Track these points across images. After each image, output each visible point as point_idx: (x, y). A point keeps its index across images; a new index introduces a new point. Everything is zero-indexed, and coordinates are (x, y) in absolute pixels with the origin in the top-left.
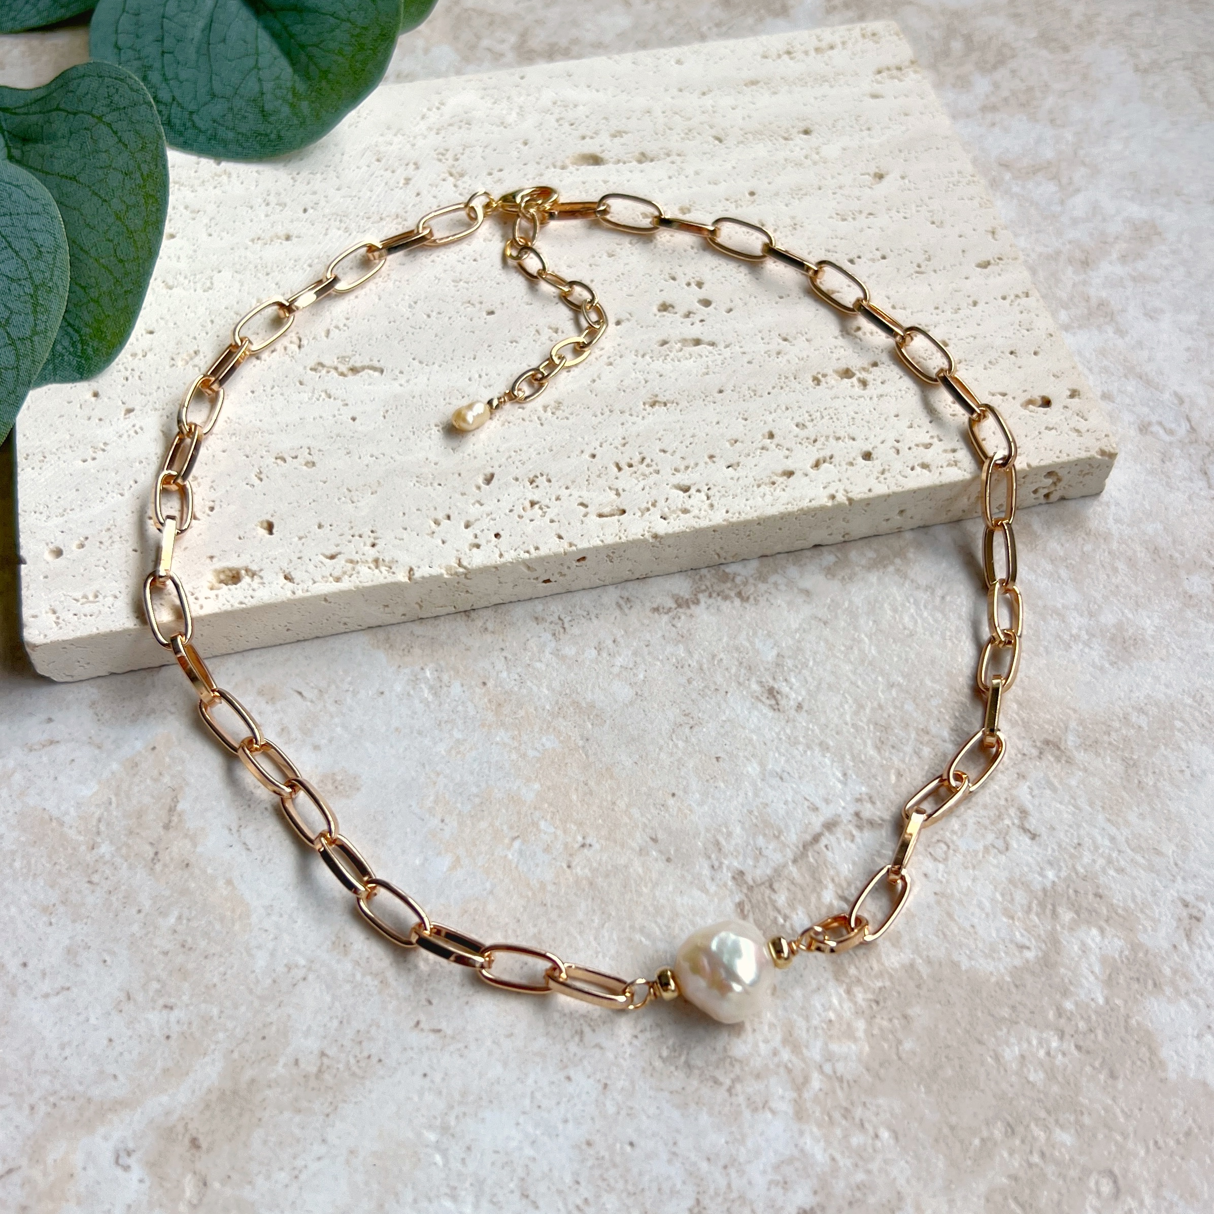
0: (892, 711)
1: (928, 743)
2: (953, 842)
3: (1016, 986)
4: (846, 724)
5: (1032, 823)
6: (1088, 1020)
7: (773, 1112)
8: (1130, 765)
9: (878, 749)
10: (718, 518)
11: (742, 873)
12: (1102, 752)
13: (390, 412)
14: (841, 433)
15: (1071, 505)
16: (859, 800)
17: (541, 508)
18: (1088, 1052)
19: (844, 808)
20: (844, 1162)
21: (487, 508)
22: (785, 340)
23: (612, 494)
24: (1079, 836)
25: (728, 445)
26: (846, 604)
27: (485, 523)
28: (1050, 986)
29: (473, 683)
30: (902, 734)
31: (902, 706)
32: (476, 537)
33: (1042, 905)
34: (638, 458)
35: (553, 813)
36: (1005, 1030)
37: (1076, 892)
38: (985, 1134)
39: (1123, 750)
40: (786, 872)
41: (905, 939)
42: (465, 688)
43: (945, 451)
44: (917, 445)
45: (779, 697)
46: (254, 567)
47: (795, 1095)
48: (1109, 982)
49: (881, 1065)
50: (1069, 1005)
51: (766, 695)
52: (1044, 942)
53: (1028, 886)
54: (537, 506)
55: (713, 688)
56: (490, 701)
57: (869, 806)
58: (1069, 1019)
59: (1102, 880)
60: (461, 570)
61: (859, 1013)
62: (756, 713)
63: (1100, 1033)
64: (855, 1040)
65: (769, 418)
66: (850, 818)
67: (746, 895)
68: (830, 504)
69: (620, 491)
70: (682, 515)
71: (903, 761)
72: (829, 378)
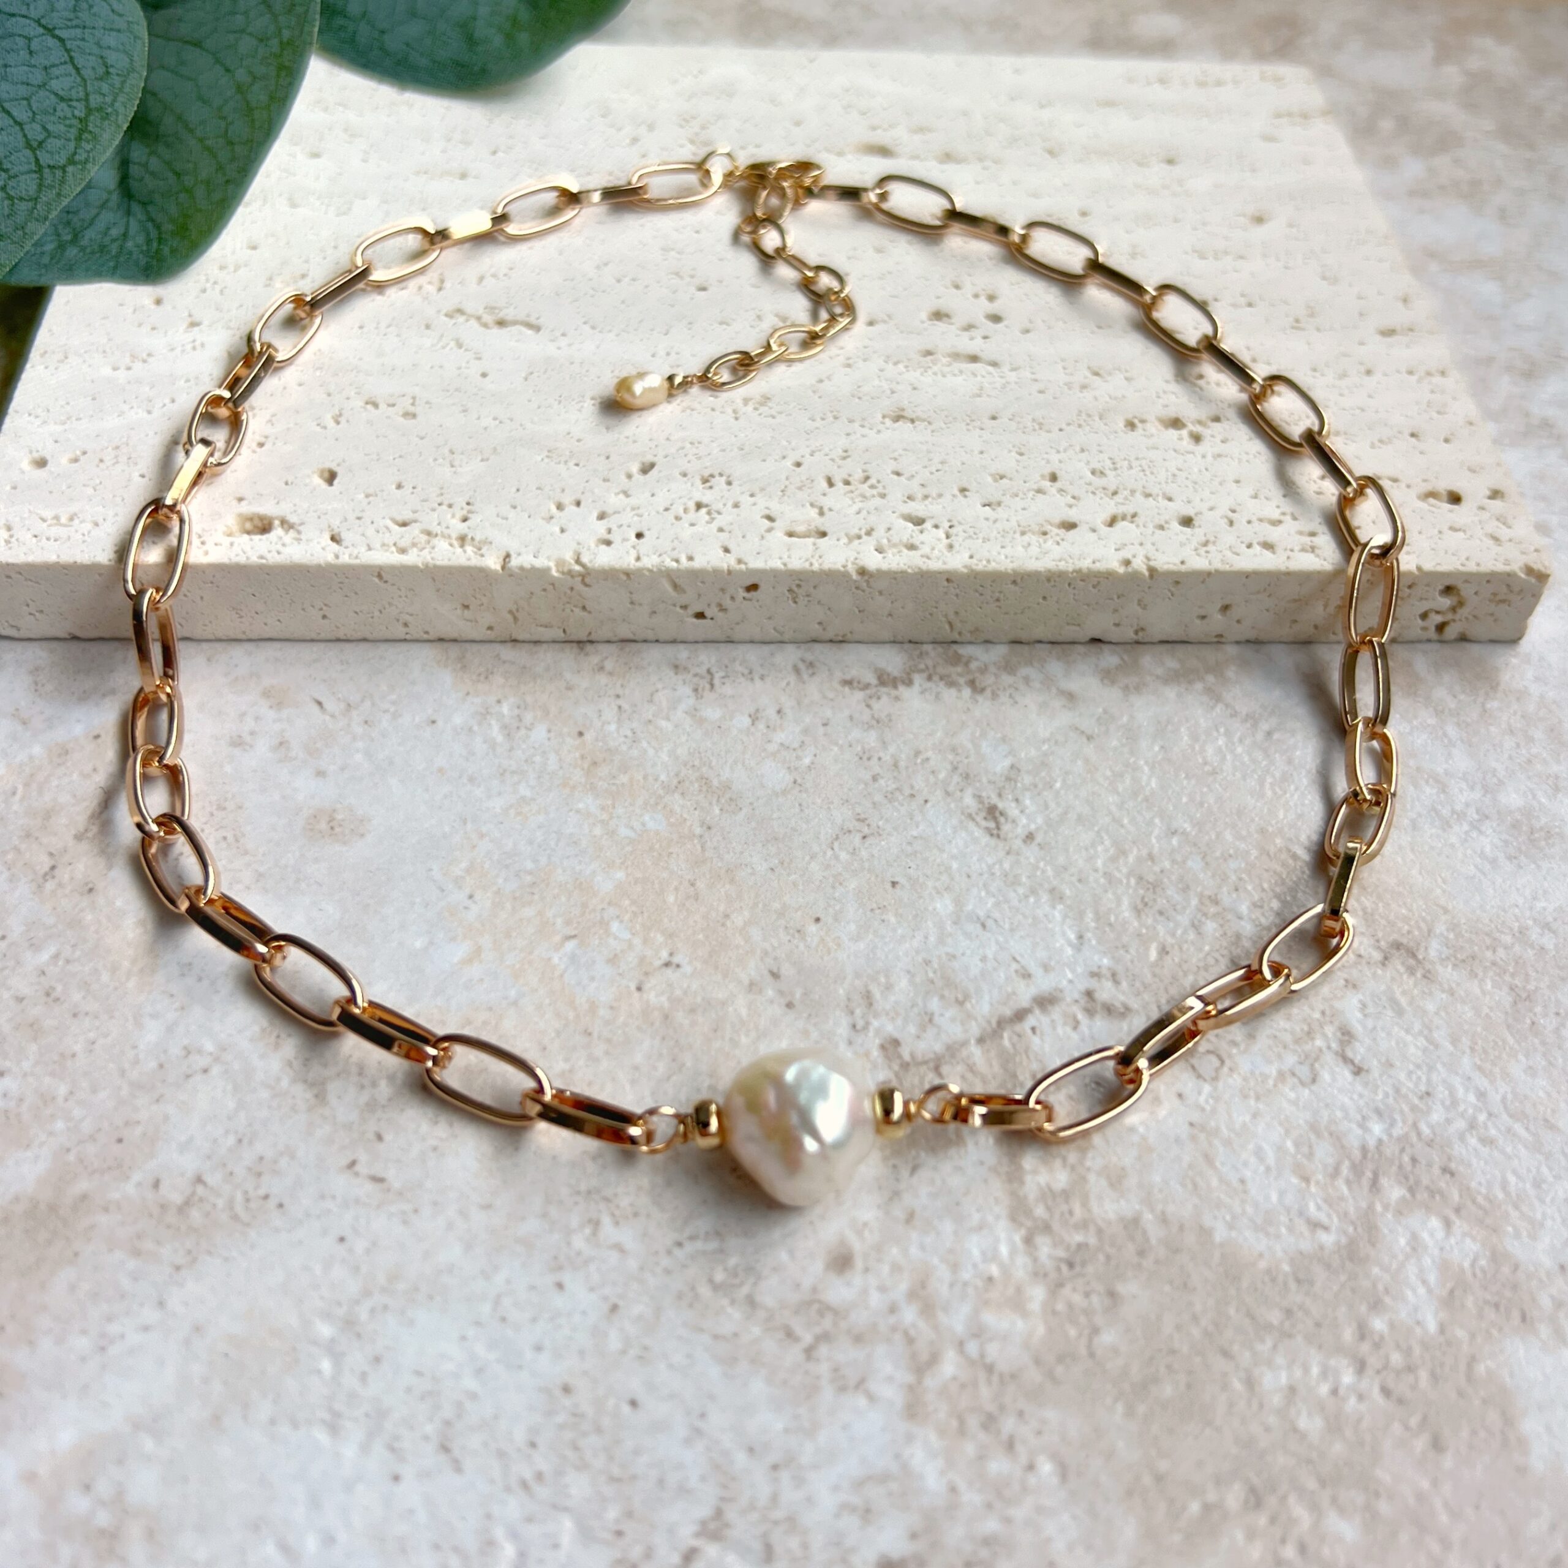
0: (1167, 864)
1: (1216, 916)
2: (1230, 1056)
3: (1298, 1281)
4: (1096, 871)
5: (1359, 1051)
6: (1408, 1352)
7: (871, 1398)
8: (1522, 999)
9: (1138, 912)
10: (957, 562)
11: (896, 1043)
12: (1481, 974)
13: (536, 374)
14: (1155, 491)
15: (1475, 649)
16: (1095, 975)
17: (709, 513)
18: (1401, 1401)
19: (1070, 981)
20: (971, 1498)
21: (632, 501)
22: (1097, 374)
23: (814, 513)
24: (1429, 1081)
25: (990, 479)
26: (1125, 719)
27: (627, 517)
28: (1353, 1290)
29: (565, 730)
30: (1178, 898)
31: (1184, 862)
32: (609, 531)
33: (1357, 1170)
34: (859, 475)
35: (635, 914)
36: (1269, 1343)
37: (1414, 1160)
38: (1211, 1497)
39: (1513, 975)
40: (964, 1053)
41: (1132, 1181)
42: (552, 734)
43: (1301, 533)
44: (1261, 520)
45: (1002, 820)
46: (293, 519)
47: (910, 1378)
48: (1450, 1301)
49: (1060, 1359)
50: (1378, 1324)
51: (983, 814)
52: (1353, 1223)
53: (1338, 1139)
54: (704, 511)
55: (907, 792)
56: (583, 757)
57: (1108, 984)
58: (1377, 1346)
59: (1458, 1149)
60: (577, 568)
61: (1038, 1274)
62: (964, 834)
63: (1423, 1375)
64: (1024, 1313)
65: (1054, 457)
66: (1076, 996)
67: (897, 1075)
68: (1121, 570)
69: (826, 510)
70: (905, 551)
71: (1173, 935)
72: (1148, 425)
